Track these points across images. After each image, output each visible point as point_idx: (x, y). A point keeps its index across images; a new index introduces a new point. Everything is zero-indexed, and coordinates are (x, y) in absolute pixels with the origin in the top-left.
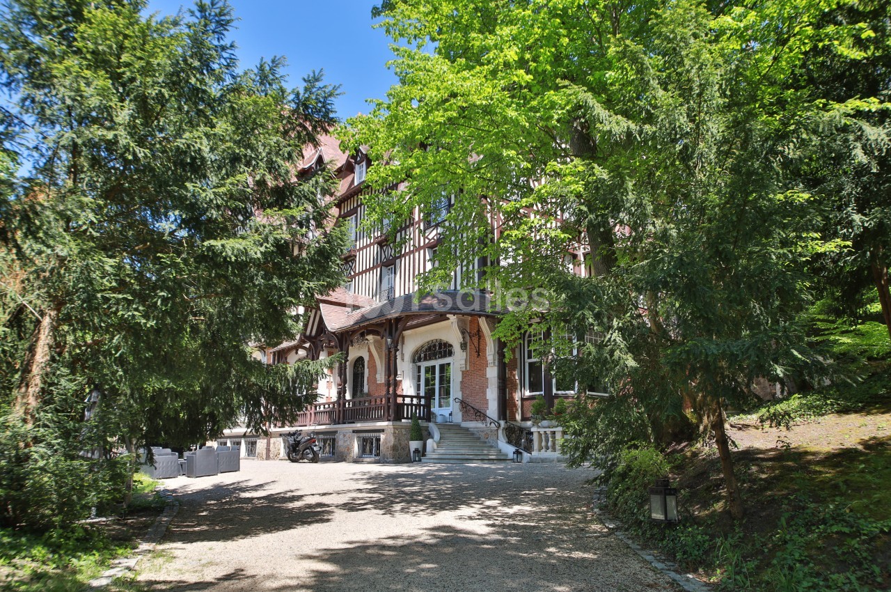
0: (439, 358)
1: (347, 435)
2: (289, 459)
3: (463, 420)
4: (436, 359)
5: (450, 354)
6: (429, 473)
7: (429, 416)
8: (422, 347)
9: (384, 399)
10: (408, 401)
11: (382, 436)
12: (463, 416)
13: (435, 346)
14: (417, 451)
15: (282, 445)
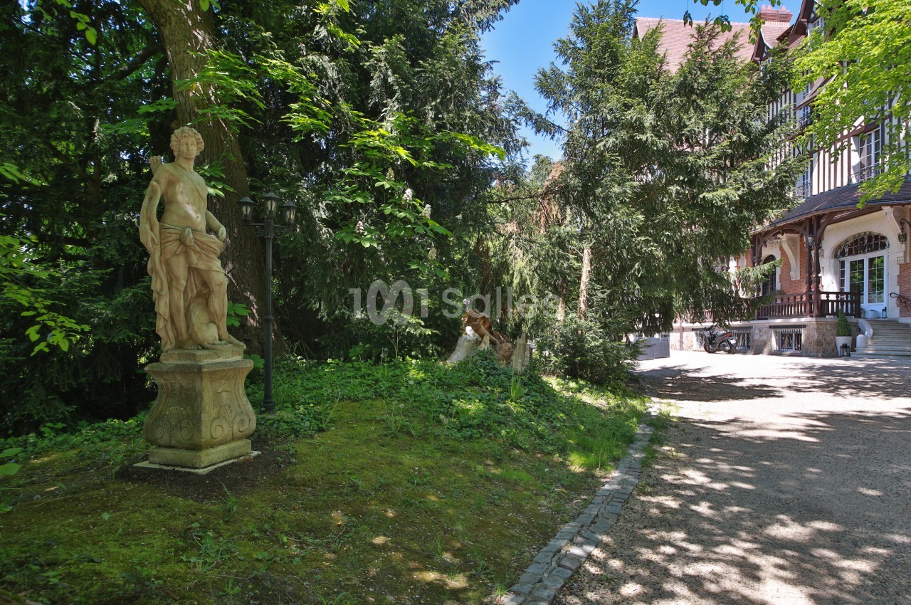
0: (868, 251)
1: (764, 330)
2: (706, 350)
3: (901, 316)
4: (864, 252)
5: (883, 246)
6: (869, 366)
7: (858, 312)
8: (846, 241)
9: (804, 297)
10: (833, 297)
11: (803, 332)
12: (901, 312)
13: (862, 239)
14: (845, 346)
15: (695, 338)
